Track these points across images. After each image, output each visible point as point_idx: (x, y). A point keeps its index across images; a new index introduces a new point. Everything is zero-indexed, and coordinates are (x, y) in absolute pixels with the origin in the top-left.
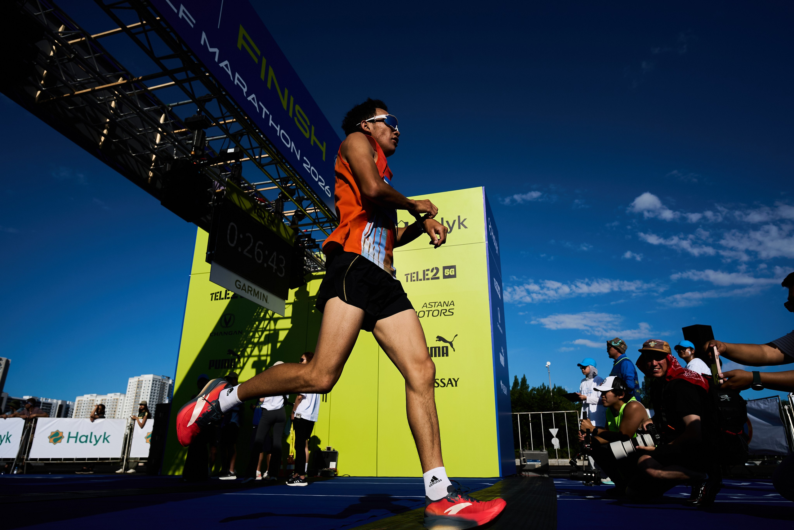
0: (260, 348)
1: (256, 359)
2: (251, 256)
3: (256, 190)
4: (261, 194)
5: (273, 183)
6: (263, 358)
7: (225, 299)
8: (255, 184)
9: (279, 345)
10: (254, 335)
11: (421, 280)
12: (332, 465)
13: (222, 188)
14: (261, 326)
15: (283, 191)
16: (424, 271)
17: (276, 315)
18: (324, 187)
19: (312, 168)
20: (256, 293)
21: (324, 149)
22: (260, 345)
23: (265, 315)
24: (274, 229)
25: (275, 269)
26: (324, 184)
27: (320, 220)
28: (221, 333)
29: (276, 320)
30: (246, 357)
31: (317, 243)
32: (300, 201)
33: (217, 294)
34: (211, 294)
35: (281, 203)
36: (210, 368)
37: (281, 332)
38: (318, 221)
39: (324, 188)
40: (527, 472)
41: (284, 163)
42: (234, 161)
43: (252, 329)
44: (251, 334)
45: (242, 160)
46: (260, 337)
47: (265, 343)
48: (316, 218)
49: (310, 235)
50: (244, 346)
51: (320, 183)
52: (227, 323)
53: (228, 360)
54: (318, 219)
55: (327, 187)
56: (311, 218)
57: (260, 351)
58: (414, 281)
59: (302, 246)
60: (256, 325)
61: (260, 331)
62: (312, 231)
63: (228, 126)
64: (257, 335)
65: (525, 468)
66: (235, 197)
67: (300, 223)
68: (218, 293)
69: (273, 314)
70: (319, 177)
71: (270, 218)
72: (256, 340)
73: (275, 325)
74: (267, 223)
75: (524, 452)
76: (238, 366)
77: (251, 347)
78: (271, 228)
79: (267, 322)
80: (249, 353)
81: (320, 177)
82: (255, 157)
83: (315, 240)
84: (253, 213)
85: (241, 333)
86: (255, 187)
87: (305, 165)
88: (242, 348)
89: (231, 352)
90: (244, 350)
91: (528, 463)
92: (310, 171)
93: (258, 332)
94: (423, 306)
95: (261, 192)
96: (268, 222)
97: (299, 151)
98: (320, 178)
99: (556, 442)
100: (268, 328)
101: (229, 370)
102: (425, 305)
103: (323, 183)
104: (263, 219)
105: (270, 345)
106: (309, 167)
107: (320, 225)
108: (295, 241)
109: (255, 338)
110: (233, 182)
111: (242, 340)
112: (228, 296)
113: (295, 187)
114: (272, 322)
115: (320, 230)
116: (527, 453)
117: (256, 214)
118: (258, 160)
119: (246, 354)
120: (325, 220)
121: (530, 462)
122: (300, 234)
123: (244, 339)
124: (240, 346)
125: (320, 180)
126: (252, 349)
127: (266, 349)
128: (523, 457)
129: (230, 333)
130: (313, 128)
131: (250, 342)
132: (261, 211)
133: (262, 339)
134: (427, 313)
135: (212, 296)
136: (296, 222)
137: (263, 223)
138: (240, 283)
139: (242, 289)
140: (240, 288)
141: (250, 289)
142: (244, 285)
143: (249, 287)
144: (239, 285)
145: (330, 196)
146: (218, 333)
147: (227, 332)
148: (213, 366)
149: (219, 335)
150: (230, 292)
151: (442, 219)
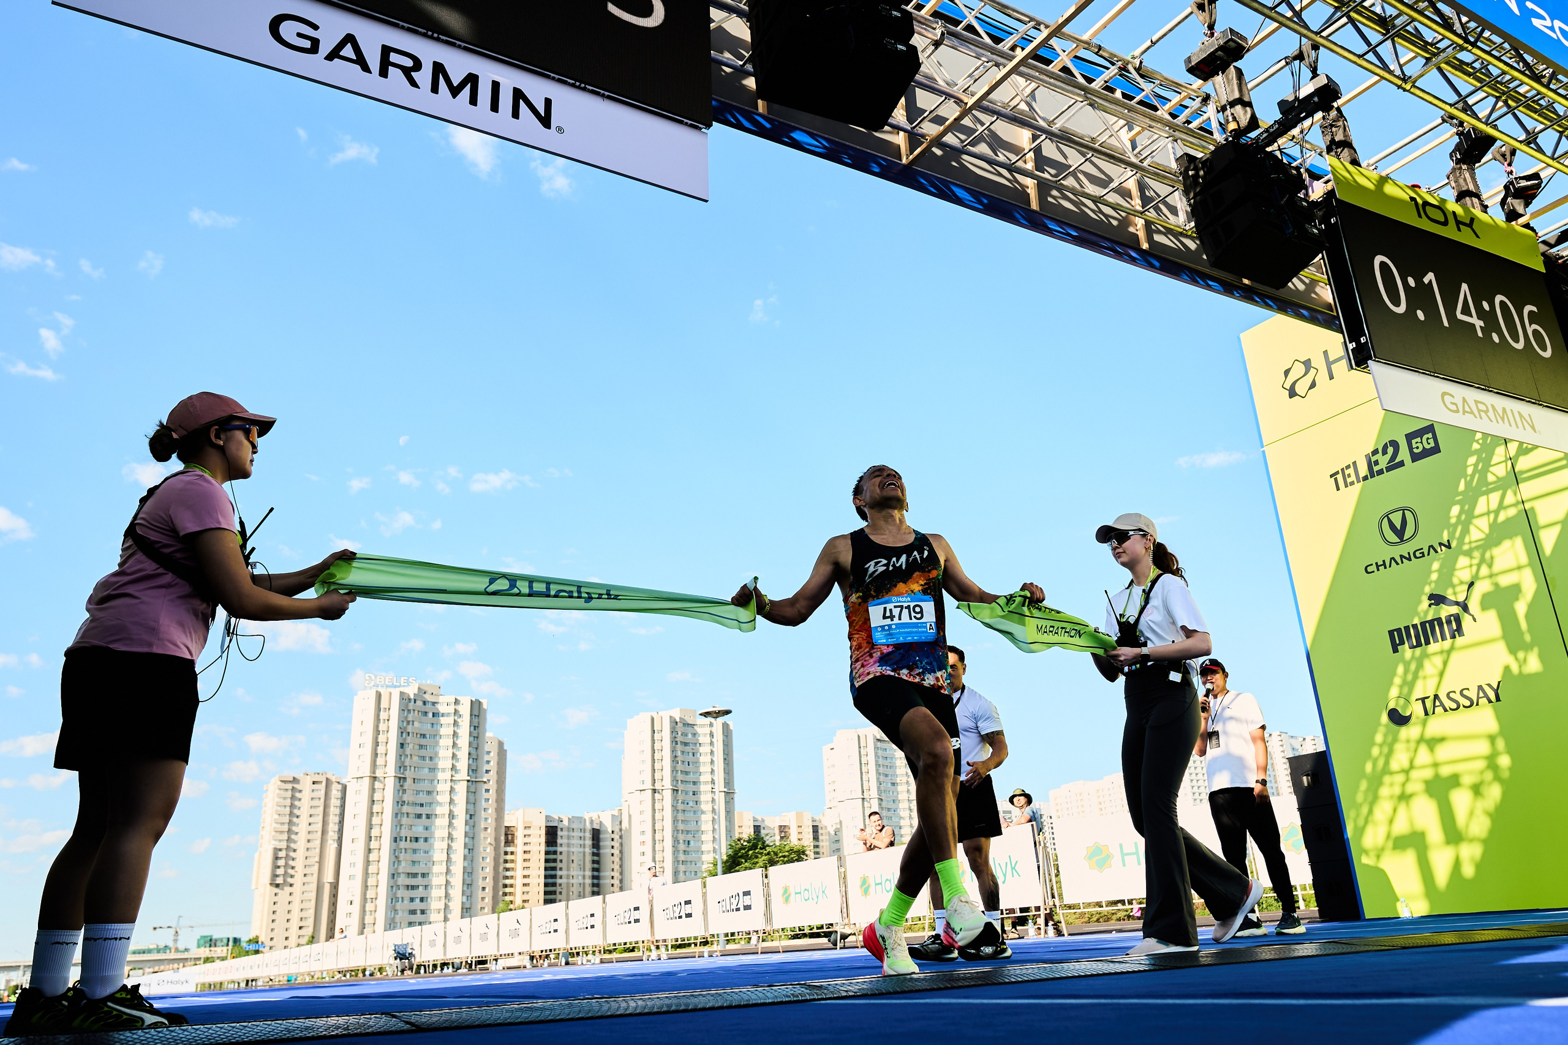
7: (1372, 476)
20: (1501, 413)
28: (1393, 559)
33: (1347, 472)
34: (1332, 476)
36: (1395, 650)
52: (1400, 532)
53: (1439, 620)
68: (1348, 467)
89: (1438, 599)
92: (1555, 33)
106: (1549, 23)
135: (1336, 479)
136: (1521, 211)
138: (1453, 397)
139: (1464, 412)
140: (1457, 411)
141: (1483, 408)
142: (1464, 400)
143: (1476, 402)
144: (1452, 403)
146: (1384, 561)
147: (1409, 553)
148: (1402, 643)
149: (1390, 566)
150: (1379, 456)
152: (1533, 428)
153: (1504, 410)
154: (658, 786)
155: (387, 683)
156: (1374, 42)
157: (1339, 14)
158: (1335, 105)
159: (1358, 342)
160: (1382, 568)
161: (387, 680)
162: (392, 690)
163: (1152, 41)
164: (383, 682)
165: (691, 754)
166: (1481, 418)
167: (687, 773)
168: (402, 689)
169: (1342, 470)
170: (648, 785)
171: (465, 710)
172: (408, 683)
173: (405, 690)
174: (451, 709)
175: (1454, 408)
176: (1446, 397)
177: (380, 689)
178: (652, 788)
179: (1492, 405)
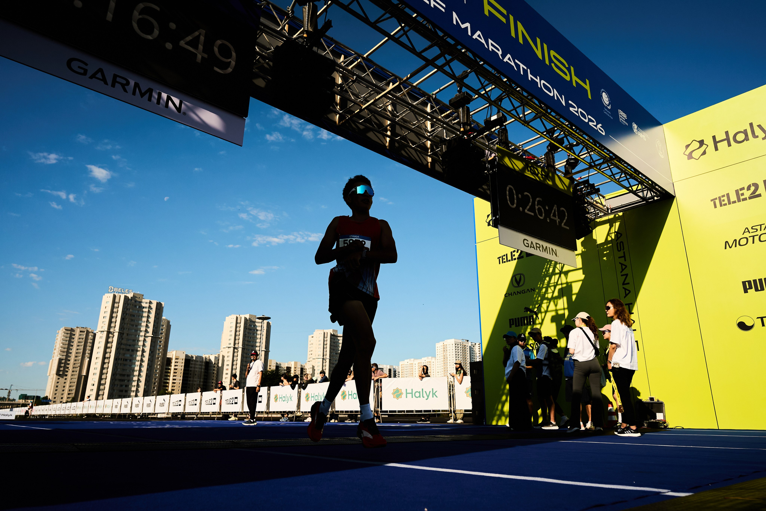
0: (556, 303)
1: (553, 313)
2: (533, 214)
3: (523, 150)
5: (542, 137)
6: (560, 312)
7: (512, 260)
9: (574, 297)
10: (547, 290)
11: (734, 202)
12: (659, 416)
13: (493, 155)
14: (552, 281)
15: (553, 142)
16: (737, 191)
17: (566, 269)
18: (596, 126)
19: (580, 110)
20: (544, 249)
21: (587, 87)
22: (555, 300)
23: (554, 270)
24: (550, 183)
25: (558, 221)
26: (595, 124)
27: (597, 163)
28: (514, 292)
29: (566, 273)
30: (543, 313)
31: (596, 187)
32: (570, 148)
33: (504, 257)
34: (498, 258)
35: (551, 156)
36: (510, 327)
37: (574, 285)
38: (594, 164)
39: (597, 128)
41: (550, 114)
42: (498, 127)
43: (543, 285)
44: (544, 290)
45: (506, 123)
46: (553, 292)
47: (560, 297)
48: (591, 161)
49: (588, 180)
50: (539, 302)
51: (591, 123)
52: (518, 283)
53: (527, 317)
54: (594, 162)
55: (599, 126)
56: (586, 163)
57: (556, 305)
58: (725, 205)
60: (547, 280)
61: (552, 286)
62: (589, 176)
63: (489, 93)
64: (550, 290)
66: (507, 160)
67: (574, 171)
68: (504, 256)
69: (562, 268)
70: (588, 118)
71: (543, 173)
72: (550, 296)
73: (566, 279)
74: (542, 179)
76: (537, 322)
78: (546, 183)
79: (557, 276)
80: (546, 309)
81: (590, 117)
82: (519, 116)
83: (594, 184)
84: (527, 171)
85: (534, 290)
87: (571, 109)
88: (538, 304)
89: (527, 309)
90: (540, 306)
92: (578, 114)
93: (550, 287)
94: (744, 232)
96: (542, 177)
97: (563, 96)
100: (559, 282)
102: (747, 230)
103: (594, 122)
104: (537, 175)
105: (565, 298)
106: (576, 110)
107: (597, 168)
108: (572, 191)
109: (548, 293)
110: (502, 147)
111: (536, 297)
112: (514, 257)
113: (563, 135)
114: (563, 275)
115: (599, 172)
117: (529, 172)
118: (523, 119)
119: (542, 310)
120: (601, 161)
122: (576, 182)
123: (537, 296)
124: (535, 303)
125: (590, 120)
126: (548, 304)
127: (562, 303)
129: (523, 292)
130: (572, 68)
132: (534, 168)
133: (556, 294)
134: (750, 240)
135: (499, 260)
136: (570, 171)
137: (538, 180)
138: (528, 241)
139: (532, 247)
140: (528, 247)
141: (538, 245)
142: (532, 243)
143: (536, 243)
144: (527, 243)
145: (604, 134)
146: (511, 293)
147: (520, 291)
148: (513, 324)
149: (513, 295)
150: (515, 253)
151: (751, 125)
152: (556, 255)
153: (546, 247)
154: (236, 346)
155: (119, 291)
156: (516, 106)
157: (504, 94)
158: (504, 124)
159: (496, 217)
160: (510, 295)
161: (119, 290)
162: (121, 294)
163: (440, 89)
164: (117, 291)
165: (252, 334)
166: (537, 250)
167: (250, 342)
168: (125, 294)
169: (502, 256)
170: (232, 345)
171: (154, 306)
172: (129, 292)
173: (128, 295)
174: (147, 305)
175: (527, 245)
176: (525, 241)
177: (115, 293)
178: (233, 346)
179: (542, 245)
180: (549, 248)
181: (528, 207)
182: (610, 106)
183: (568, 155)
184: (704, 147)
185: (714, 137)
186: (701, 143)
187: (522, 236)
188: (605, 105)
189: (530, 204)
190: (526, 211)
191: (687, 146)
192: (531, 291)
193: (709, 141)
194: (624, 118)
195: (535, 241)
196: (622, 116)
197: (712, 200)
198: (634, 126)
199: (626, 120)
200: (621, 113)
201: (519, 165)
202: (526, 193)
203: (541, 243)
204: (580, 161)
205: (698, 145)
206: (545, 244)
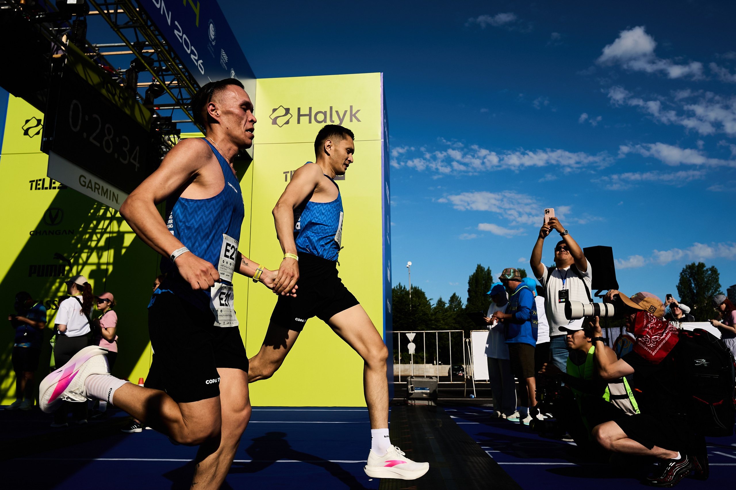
0: (100, 254)
1: (94, 267)
2: (98, 145)
3: (98, 54)
4: (105, 60)
6: (104, 267)
7: (50, 188)
8: (98, 45)
9: (123, 251)
10: (91, 237)
13: (61, 52)
14: (100, 226)
15: (140, 58)
18: (197, 61)
19: (184, 35)
20: (105, 192)
21: (197, 11)
22: (100, 250)
23: (105, 213)
24: (128, 112)
25: (138, 167)
26: (196, 58)
27: (185, 101)
28: (45, 231)
30: (81, 264)
33: (39, 182)
34: (30, 182)
35: (134, 75)
36: (30, 276)
37: (126, 236)
38: (183, 102)
39: (197, 63)
40: (413, 400)
43: (88, 229)
44: (87, 236)
46: (99, 240)
47: (106, 248)
49: (170, 118)
50: (79, 251)
51: (192, 56)
52: (53, 219)
53: (56, 267)
54: (182, 99)
55: (200, 62)
57: (99, 257)
59: (160, 132)
60: (93, 224)
61: (99, 233)
64: (95, 238)
65: (412, 396)
68: (40, 180)
70: (191, 48)
71: (121, 95)
72: (93, 244)
73: (119, 226)
74: (118, 102)
75: (412, 380)
77: (88, 253)
79: (107, 222)
80: (85, 260)
81: (193, 48)
84: (102, 88)
85: (74, 234)
86: (98, 50)
87: (176, 32)
88: (76, 253)
89: (59, 256)
90: (79, 256)
91: (416, 391)
92: (182, 40)
93: (96, 234)
95: (105, 57)
97: (170, 13)
98: (193, 50)
99: (412, 348)
100: (109, 230)
101: (58, 280)
103: (196, 56)
105: (112, 251)
106: (181, 34)
107: (184, 107)
109: (92, 241)
111: (75, 243)
112: (53, 185)
114: (115, 223)
116: (415, 381)
119: (81, 261)
121: (418, 390)
123: (77, 242)
124: (72, 250)
125: (192, 51)
126: (89, 254)
127: (108, 256)
128: (411, 385)
129: (58, 233)
131: (85, 246)
133: (102, 243)
135: (32, 184)
136: (151, 100)
138: (85, 178)
139: (88, 187)
140: (84, 186)
141: (97, 186)
142: (90, 181)
143: (96, 183)
144: (84, 181)
145: (203, 73)
146: (41, 231)
147: (54, 231)
148: (35, 273)
149: (42, 235)
151: (331, 108)
152: (117, 201)
153: (107, 190)
159: (48, 139)
160: (39, 235)
166: (95, 191)
169: (37, 180)
175: (83, 184)
176: (82, 179)
179: (102, 187)
180: (110, 191)
181: (95, 134)
182: (215, 41)
183: (153, 79)
184: (289, 116)
185: (299, 109)
186: (287, 111)
187: (79, 171)
188: (210, 39)
189: (98, 131)
190: (91, 139)
191: (274, 110)
192: (69, 234)
193: (294, 112)
194: (225, 60)
195: (95, 180)
196: (224, 57)
197: (284, 173)
198: (232, 72)
199: (226, 63)
200: (223, 53)
201: (94, 79)
202: (95, 116)
203: (102, 183)
204: (165, 92)
205: (284, 112)
206: (106, 186)
